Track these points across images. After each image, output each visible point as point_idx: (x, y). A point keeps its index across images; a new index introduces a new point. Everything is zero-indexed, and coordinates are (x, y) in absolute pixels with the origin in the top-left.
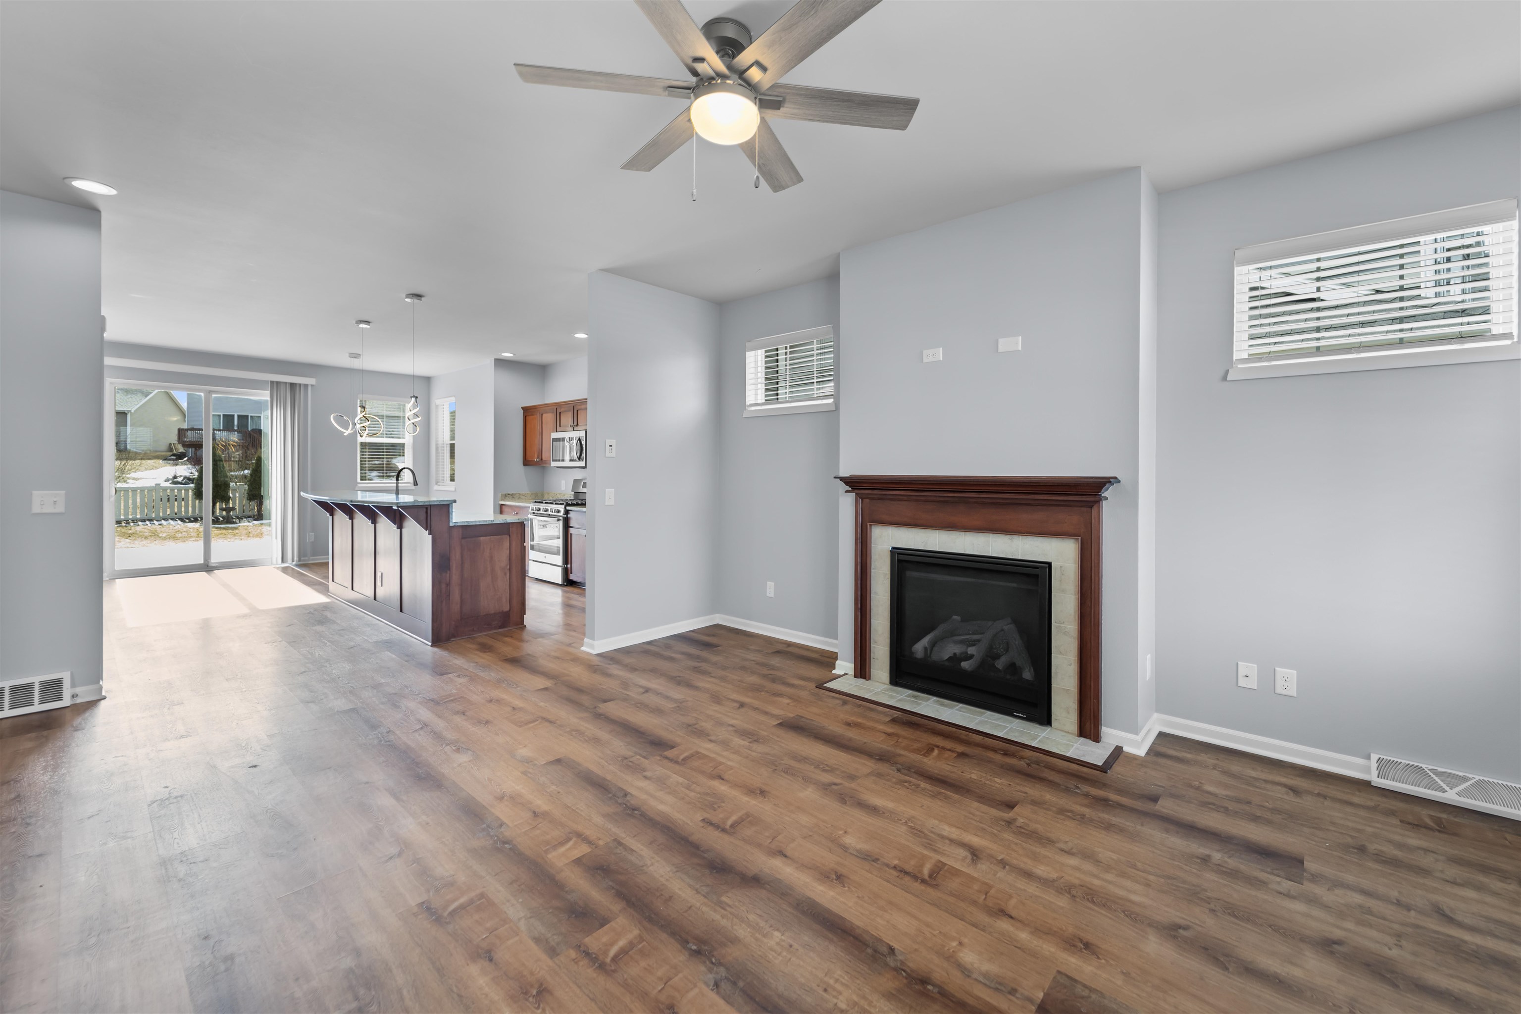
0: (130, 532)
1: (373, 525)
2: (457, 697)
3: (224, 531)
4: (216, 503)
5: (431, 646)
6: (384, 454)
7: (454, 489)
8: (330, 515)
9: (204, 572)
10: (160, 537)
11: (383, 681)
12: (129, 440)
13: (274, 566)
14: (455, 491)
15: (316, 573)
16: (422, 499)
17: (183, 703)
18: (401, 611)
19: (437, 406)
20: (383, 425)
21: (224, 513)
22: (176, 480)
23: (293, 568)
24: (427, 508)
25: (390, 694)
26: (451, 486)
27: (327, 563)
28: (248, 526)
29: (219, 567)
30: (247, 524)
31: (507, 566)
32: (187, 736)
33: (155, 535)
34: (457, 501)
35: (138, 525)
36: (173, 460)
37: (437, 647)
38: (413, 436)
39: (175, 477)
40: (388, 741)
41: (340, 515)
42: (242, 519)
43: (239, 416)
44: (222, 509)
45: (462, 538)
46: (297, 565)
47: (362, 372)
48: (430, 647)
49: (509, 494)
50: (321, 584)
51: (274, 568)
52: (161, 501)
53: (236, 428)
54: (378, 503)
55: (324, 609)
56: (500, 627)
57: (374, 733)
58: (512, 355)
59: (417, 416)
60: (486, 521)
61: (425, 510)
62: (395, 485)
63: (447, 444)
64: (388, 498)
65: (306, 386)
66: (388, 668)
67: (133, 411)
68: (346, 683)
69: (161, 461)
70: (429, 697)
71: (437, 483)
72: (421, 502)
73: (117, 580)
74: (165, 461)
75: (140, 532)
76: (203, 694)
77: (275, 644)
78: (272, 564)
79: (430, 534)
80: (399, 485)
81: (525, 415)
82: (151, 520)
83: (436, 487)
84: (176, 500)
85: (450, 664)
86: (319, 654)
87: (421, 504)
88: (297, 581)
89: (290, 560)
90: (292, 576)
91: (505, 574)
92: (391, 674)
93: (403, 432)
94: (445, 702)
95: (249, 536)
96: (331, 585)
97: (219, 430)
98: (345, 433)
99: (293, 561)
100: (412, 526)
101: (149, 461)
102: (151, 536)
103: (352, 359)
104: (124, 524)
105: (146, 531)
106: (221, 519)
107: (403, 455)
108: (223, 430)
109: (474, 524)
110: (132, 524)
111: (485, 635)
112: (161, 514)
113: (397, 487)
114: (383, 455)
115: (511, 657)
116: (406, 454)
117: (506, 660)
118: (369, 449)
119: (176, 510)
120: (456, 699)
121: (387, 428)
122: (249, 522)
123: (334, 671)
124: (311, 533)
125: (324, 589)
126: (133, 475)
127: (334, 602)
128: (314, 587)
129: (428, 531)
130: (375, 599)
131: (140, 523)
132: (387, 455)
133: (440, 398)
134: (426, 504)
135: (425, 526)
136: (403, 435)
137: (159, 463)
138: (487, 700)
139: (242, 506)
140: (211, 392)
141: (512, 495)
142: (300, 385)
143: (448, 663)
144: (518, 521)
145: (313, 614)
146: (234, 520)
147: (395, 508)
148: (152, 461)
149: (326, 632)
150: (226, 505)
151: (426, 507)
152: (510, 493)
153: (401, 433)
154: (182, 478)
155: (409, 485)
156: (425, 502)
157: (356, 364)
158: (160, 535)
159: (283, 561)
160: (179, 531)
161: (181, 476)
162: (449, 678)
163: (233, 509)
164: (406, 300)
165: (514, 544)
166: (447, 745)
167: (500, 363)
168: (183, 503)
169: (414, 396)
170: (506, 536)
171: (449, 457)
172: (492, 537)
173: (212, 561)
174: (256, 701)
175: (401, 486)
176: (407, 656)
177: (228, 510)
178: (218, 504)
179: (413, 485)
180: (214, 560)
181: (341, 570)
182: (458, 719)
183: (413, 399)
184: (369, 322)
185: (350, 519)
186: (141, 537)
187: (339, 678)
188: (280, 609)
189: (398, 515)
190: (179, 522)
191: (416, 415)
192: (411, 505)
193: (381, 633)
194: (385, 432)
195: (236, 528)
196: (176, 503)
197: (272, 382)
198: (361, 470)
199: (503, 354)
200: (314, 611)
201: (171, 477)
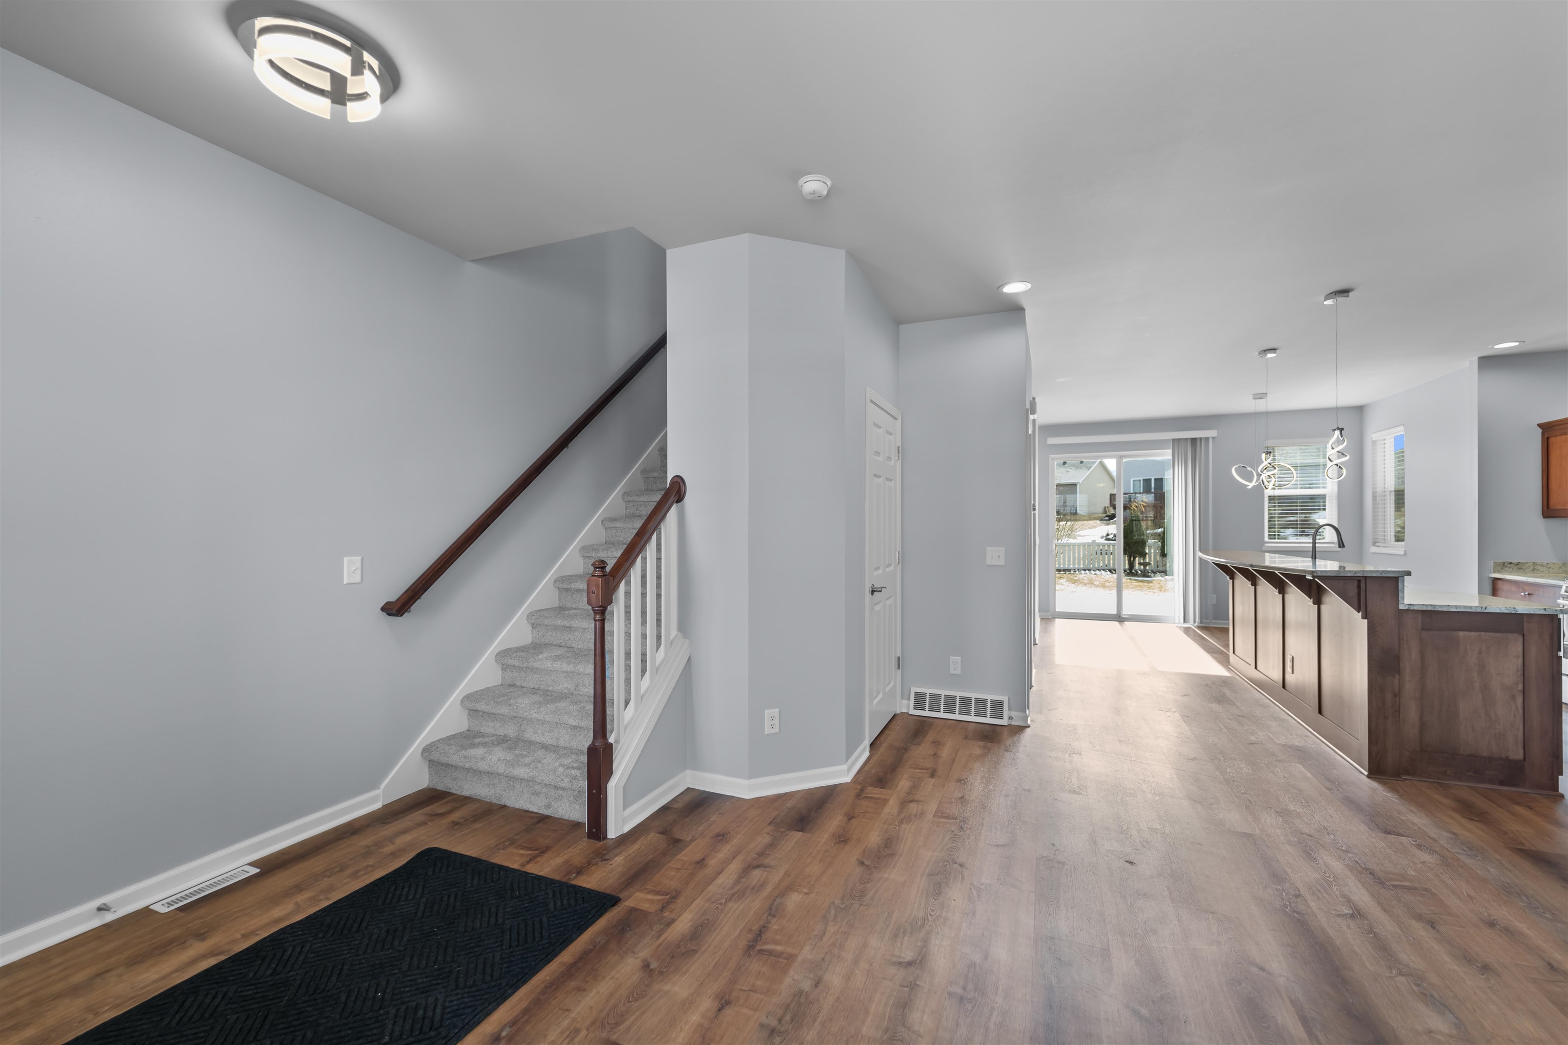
0: (1076, 579)
1: (1281, 595)
2: (1417, 885)
3: (1141, 584)
4: (1136, 558)
5: (1368, 777)
6: (1298, 508)
7: (1402, 553)
8: (1230, 579)
9: (1117, 622)
10: (1094, 585)
11: (1292, 807)
12: (1078, 504)
13: (1177, 625)
14: (1405, 554)
15: (1218, 638)
16: (1352, 568)
17: (1081, 754)
18: (1320, 712)
19: (1374, 443)
20: (1297, 474)
21: (1142, 567)
22: (1108, 537)
23: (1194, 630)
24: (1359, 581)
25: (1302, 834)
26: (1399, 548)
27: (1228, 629)
28: (1161, 581)
29: (1129, 619)
30: (1161, 578)
31: (1517, 684)
32: (1078, 793)
33: (1091, 583)
34: (1412, 574)
35: (1081, 574)
36: (1107, 520)
37: (1378, 782)
38: (1338, 481)
39: (1108, 535)
40: (1297, 913)
41: (1241, 580)
42: (1156, 573)
43: (1155, 479)
44: (1140, 564)
45: (1423, 629)
46: (1199, 627)
47: (1267, 414)
48: (1366, 778)
49: (1511, 563)
50: (1222, 653)
51: (1177, 627)
52: (1096, 554)
53: (1153, 490)
54: (1285, 569)
55: (1223, 685)
56: (1501, 783)
57: (1276, 887)
58: (1517, 344)
59: (1343, 454)
60: (1471, 607)
61: (1356, 583)
62: (1311, 545)
63: (1391, 492)
64: (1302, 564)
65: (1207, 439)
66: (1300, 790)
67: (1080, 483)
68: (1243, 791)
69: (1098, 522)
70: (1365, 864)
71: (1374, 543)
72: (1350, 571)
73: (1056, 619)
74: (1102, 521)
75: (1082, 579)
76: (1098, 750)
77: (1168, 714)
78: (1174, 623)
79: (1365, 617)
80: (1317, 545)
81: (1546, 436)
82: (1089, 570)
83: (1373, 549)
84: (1106, 554)
85: (1403, 818)
86: (1213, 741)
87: (1349, 575)
88: (1198, 646)
89: (1192, 621)
90: (1194, 640)
91: (1513, 698)
92: (1303, 801)
93: (1323, 480)
94: (1393, 885)
95: (1161, 591)
96: (1232, 658)
97: (1140, 493)
98: (1248, 486)
99: (1195, 622)
100: (1333, 603)
101: (1090, 522)
102: (1088, 583)
103: (1257, 400)
104: (1072, 572)
105: (1086, 578)
106: (1140, 572)
107: (1324, 509)
108: (1142, 493)
109: (1445, 609)
110: (1077, 572)
111: (1470, 787)
112: (1096, 565)
113: (1314, 547)
114: (1297, 510)
115: (1533, 849)
116: (1327, 507)
117: (1521, 850)
118: (1279, 503)
119: (1106, 562)
120: (1416, 889)
121: (1301, 477)
122: (1162, 577)
123: (1228, 770)
124: (1213, 595)
125: (1224, 660)
126: (1081, 533)
127: (1235, 679)
128: (1215, 655)
129: (1361, 613)
130: (1284, 687)
131: (1083, 572)
132: (1302, 510)
133: (1380, 431)
134: (1358, 575)
135: (1356, 605)
136: (1324, 484)
137: (1097, 524)
138: (1480, 918)
139: (1156, 562)
140: (1122, 457)
141: (1518, 564)
142: (1201, 439)
143: (1398, 815)
144: (1543, 612)
145: (1210, 687)
146: (1150, 574)
147: (1309, 577)
148: (1093, 521)
149: (1223, 715)
150: (1143, 560)
151: (1359, 579)
152: (1514, 561)
153: (1321, 482)
154: (1112, 536)
155: (1333, 545)
156: (1356, 572)
157: (1261, 406)
158: (1095, 583)
159: (1185, 621)
160: (1108, 581)
161: (1111, 534)
162: (1402, 843)
163: (1149, 564)
164: (1326, 303)
165: (1533, 651)
166: (1401, 974)
167: (1489, 362)
168: (1111, 556)
169: (1338, 429)
170: (1516, 635)
171: (1394, 509)
172: (1483, 633)
173: (1123, 613)
174: (1143, 778)
175: (1318, 547)
176: (1329, 780)
177: (1145, 564)
178: (1137, 559)
179: (1337, 546)
180: (1126, 612)
181: (1243, 639)
182: (1421, 931)
183: (1337, 433)
184: (1275, 349)
185: (1252, 585)
186: (1082, 583)
187: (1234, 781)
188: (1178, 674)
189: (1314, 587)
190: (1109, 573)
191: (1341, 454)
192: (1333, 575)
193: (1292, 734)
194: (1299, 482)
195: (1151, 582)
196: (1106, 556)
197: (1173, 440)
198: (1269, 528)
199: (1496, 347)
200: (1212, 684)
201: (1105, 535)
